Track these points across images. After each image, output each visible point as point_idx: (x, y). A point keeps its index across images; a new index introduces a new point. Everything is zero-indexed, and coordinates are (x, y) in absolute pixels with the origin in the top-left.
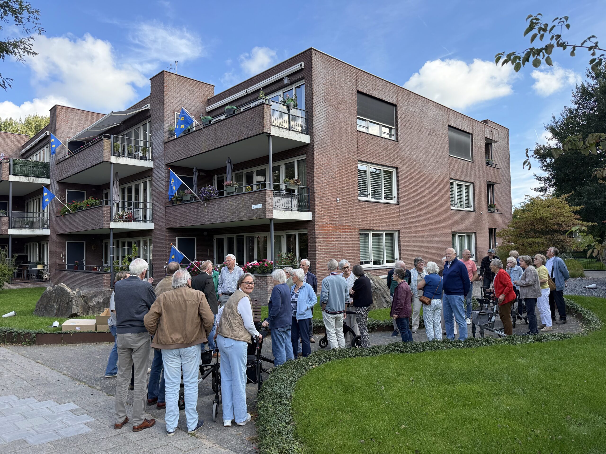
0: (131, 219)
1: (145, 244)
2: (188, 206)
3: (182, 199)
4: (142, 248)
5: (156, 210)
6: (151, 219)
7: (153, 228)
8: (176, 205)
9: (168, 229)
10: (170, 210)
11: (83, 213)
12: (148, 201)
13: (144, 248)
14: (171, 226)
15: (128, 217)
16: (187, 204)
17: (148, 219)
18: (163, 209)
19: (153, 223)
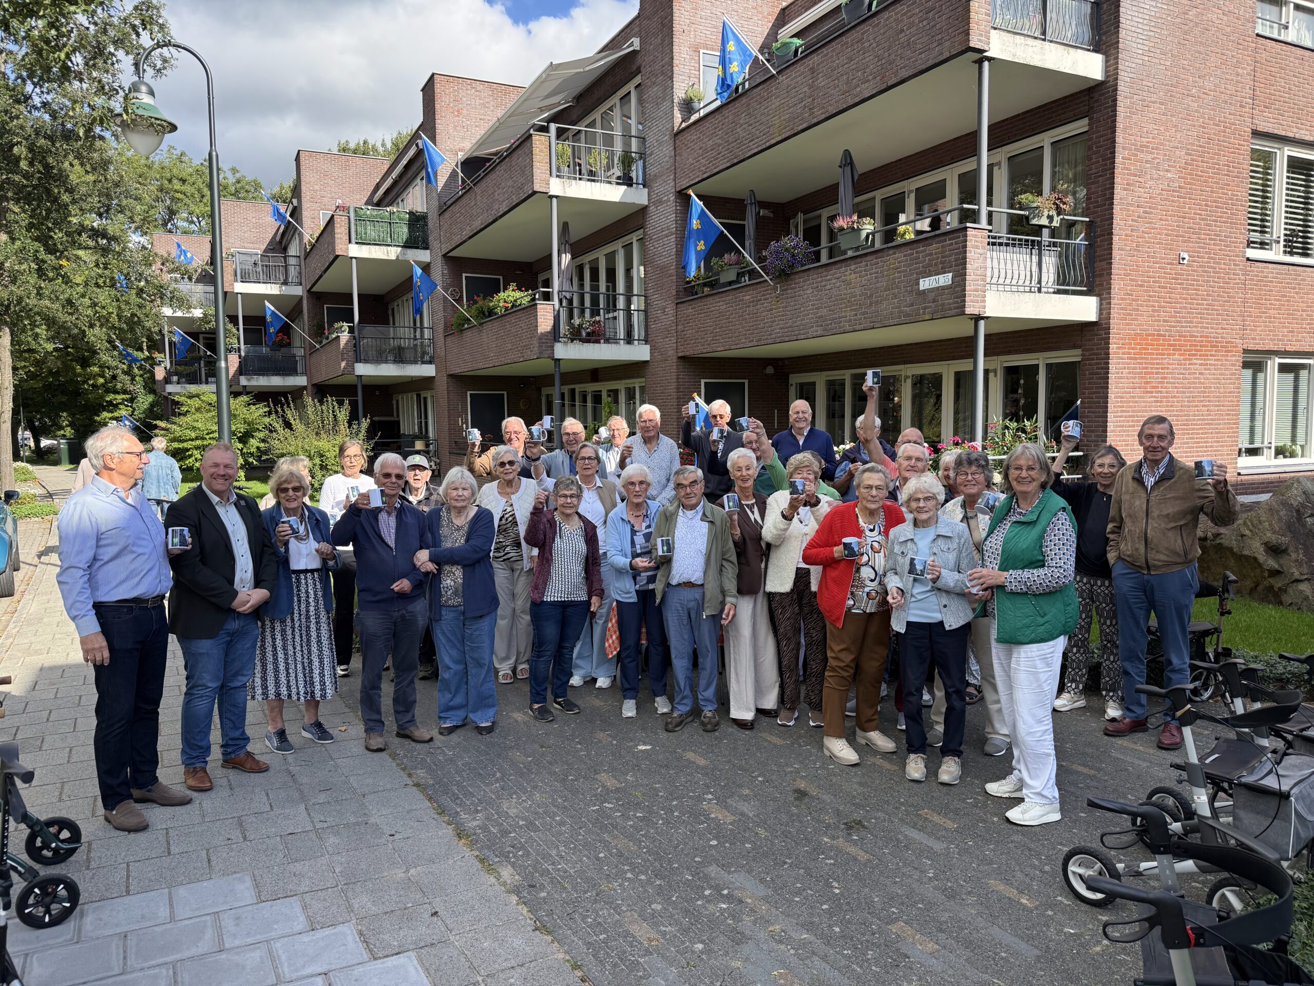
0: (599, 336)
1: (631, 399)
2: (730, 297)
3: (717, 281)
4: (624, 405)
5: (655, 312)
6: (642, 337)
7: (648, 359)
8: (701, 297)
9: (683, 359)
10: (688, 310)
11: (496, 324)
12: (635, 292)
13: (627, 406)
14: (689, 352)
15: (593, 332)
16: (731, 293)
17: (636, 338)
19: (648, 347)
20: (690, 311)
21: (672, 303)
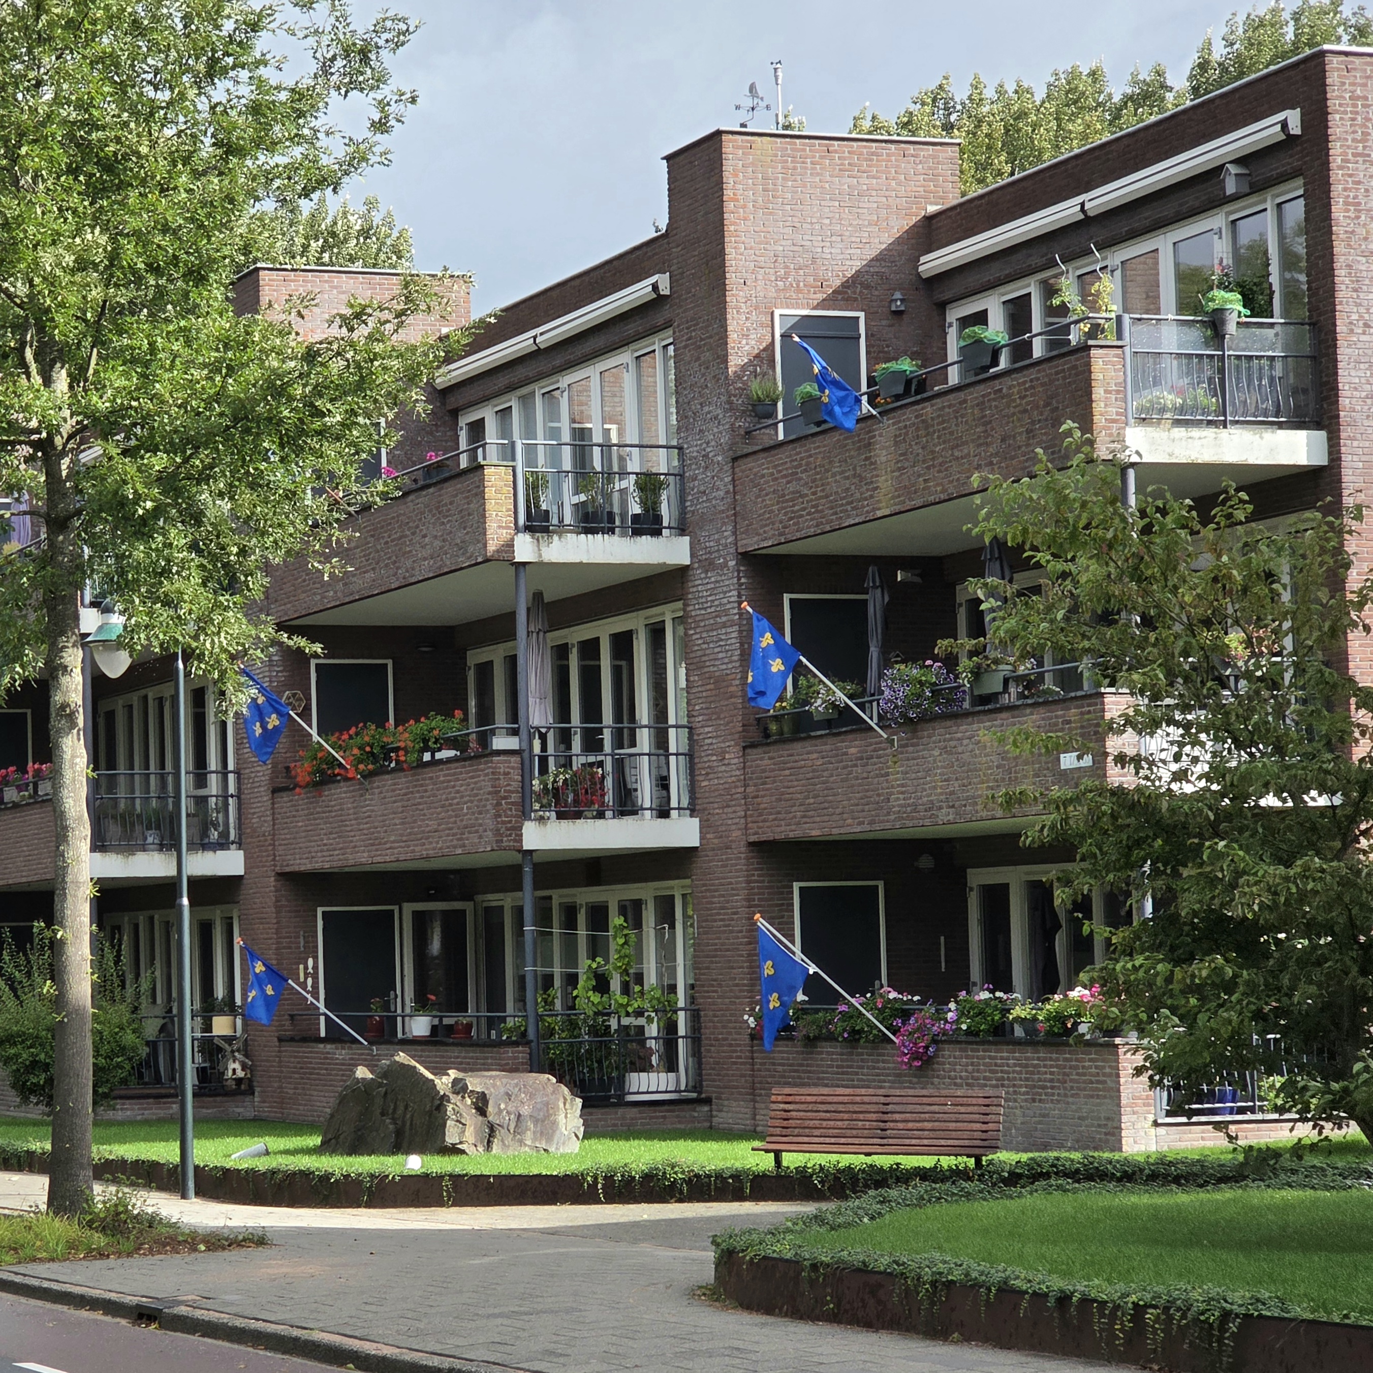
1: (666, 914)
4: (652, 933)
5: (707, 759)
6: (685, 803)
7: (696, 843)
8: (779, 742)
9: (756, 844)
10: (763, 759)
12: (672, 721)
13: (659, 933)
14: (767, 835)
16: (830, 740)
17: (675, 805)
18: (733, 756)
19: (696, 821)
20: (766, 762)
21: (736, 745)
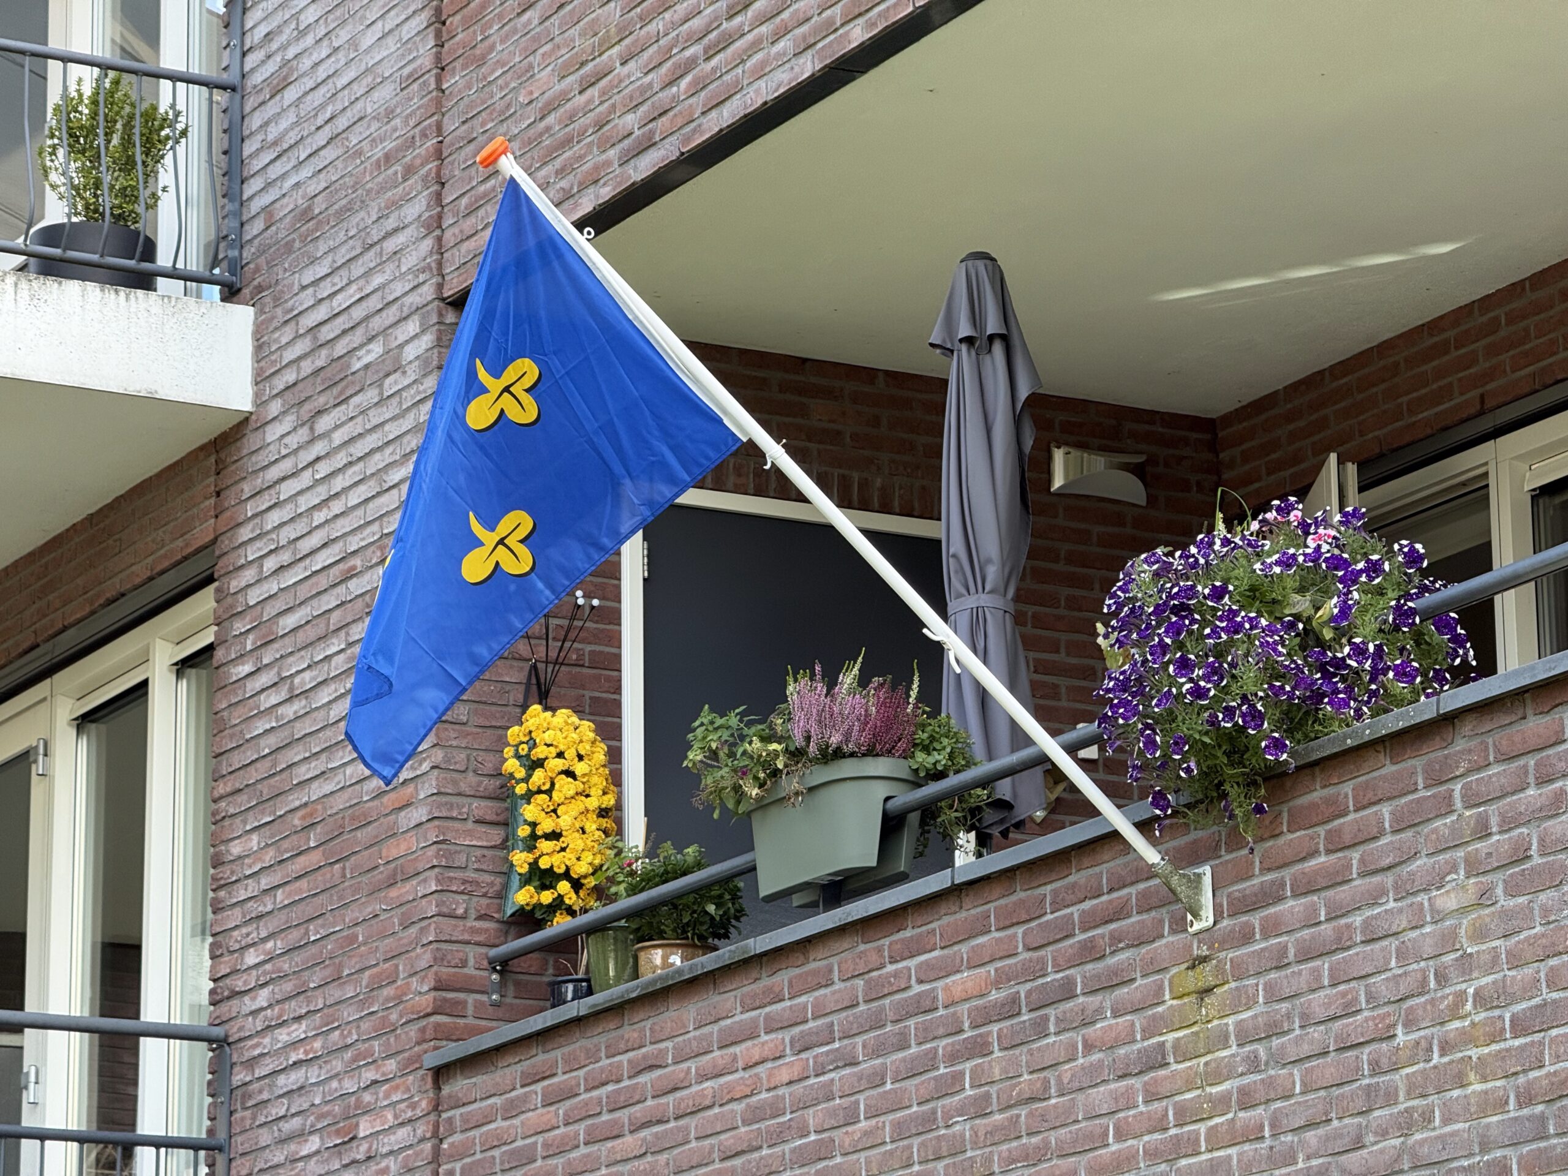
18: (392, 1120)
20: (532, 1117)
21: (406, 1069)
